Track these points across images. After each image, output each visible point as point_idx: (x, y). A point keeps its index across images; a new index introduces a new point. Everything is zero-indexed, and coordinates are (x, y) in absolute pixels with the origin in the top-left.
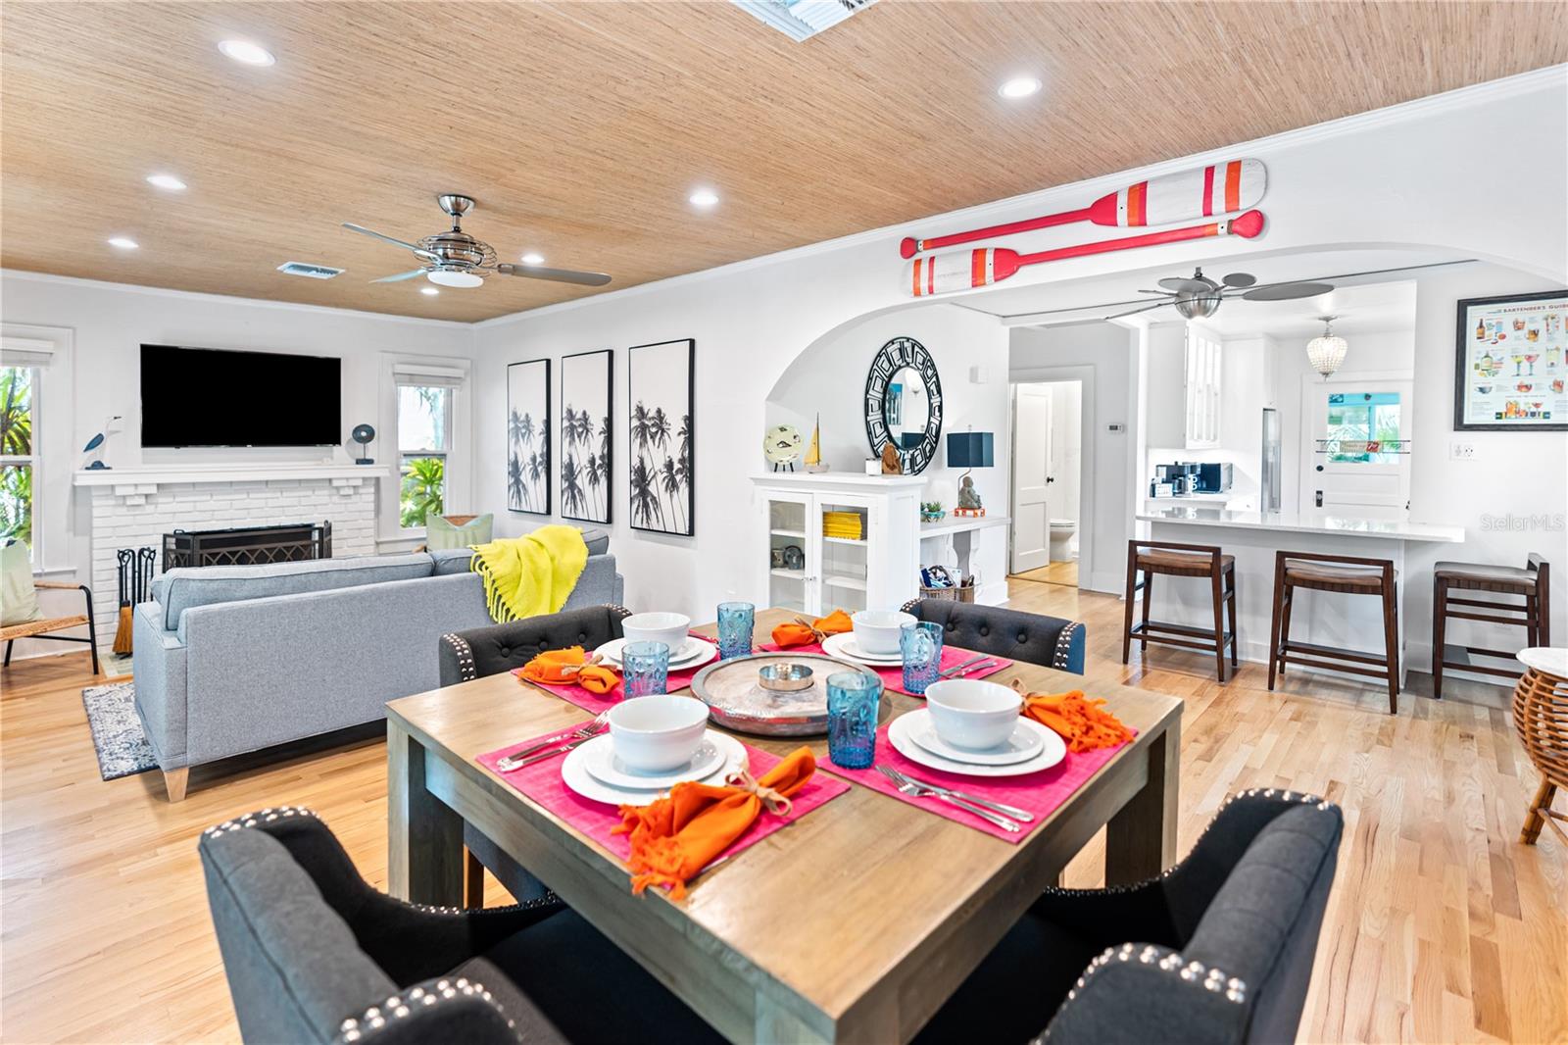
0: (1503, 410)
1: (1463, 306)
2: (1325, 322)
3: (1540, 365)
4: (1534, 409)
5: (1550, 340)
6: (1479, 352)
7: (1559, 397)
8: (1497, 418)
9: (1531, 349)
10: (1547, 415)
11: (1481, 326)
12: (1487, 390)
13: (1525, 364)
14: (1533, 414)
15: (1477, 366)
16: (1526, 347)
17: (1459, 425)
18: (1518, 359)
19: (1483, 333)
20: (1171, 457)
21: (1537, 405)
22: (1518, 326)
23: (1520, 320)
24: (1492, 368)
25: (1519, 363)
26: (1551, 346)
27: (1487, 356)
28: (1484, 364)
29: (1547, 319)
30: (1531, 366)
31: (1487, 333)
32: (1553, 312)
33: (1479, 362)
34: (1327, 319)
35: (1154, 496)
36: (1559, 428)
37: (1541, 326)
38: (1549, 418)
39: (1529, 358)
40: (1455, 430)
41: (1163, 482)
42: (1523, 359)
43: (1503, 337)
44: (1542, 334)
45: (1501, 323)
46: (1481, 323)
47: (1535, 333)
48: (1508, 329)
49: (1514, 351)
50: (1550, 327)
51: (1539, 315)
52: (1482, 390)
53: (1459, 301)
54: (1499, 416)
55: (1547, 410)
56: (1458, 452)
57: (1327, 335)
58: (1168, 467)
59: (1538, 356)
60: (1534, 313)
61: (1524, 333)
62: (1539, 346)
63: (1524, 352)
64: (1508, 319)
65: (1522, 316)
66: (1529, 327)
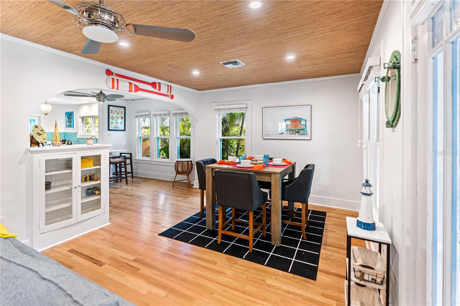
0: (114, 127)
1: (109, 106)
3: (119, 119)
5: (120, 115)
7: (121, 125)
13: (117, 119)
14: (118, 128)
15: (111, 118)
16: (117, 115)
17: (109, 130)
19: (112, 112)
21: (119, 126)
24: (113, 119)
26: (120, 116)
27: (112, 116)
32: (120, 110)
37: (118, 112)
39: (117, 118)
43: (114, 113)
44: (119, 113)
46: (111, 110)
47: (118, 113)
48: (115, 112)
51: (119, 110)
52: (112, 123)
54: (114, 128)
56: (109, 135)
57: (46, 104)
60: (118, 109)
61: (117, 113)
62: (119, 116)
63: (117, 116)
64: (115, 110)
65: (117, 110)
66: (117, 112)
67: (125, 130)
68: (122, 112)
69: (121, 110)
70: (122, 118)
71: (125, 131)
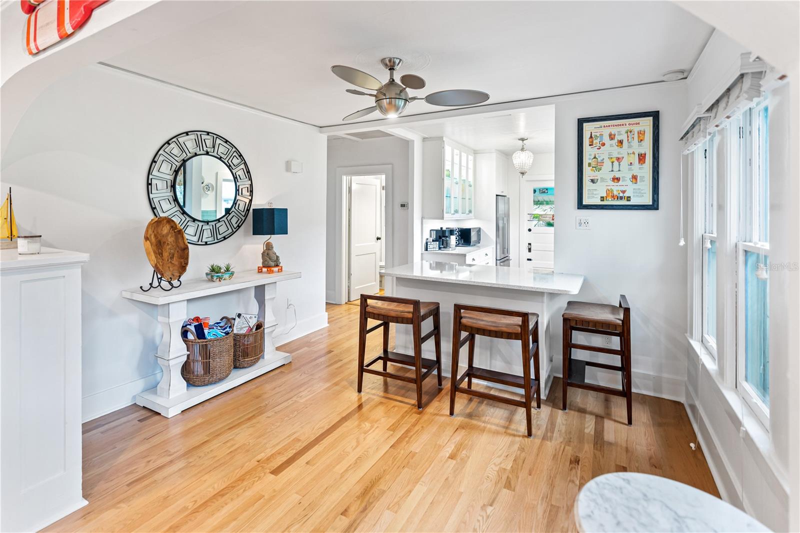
0: (604, 195)
1: (581, 122)
2: (521, 142)
3: (624, 163)
4: (621, 195)
5: (630, 147)
6: (590, 155)
7: (635, 186)
8: (601, 200)
9: (619, 153)
10: (629, 199)
11: (591, 137)
12: (596, 181)
13: (616, 163)
14: (621, 198)
15: (590, 165)
16: (616, 152)
17: (581, 206)
18: (612, 160)
19: (592, 142)
20: (437, 225)
21: (624, 192)
22: (612, 137)
23: (613, 133)
24: (598, 167)
25: (613, 162)
26: (631, 151)
27: (595, 158)
28: (593, 164)
29: (627, 133)
30: (619, 165)
31: (594, 142)
32: (632, 127)
33: (590, 161)
34: (523, 140)
35: (427, 250)
36: (636, 208)
37: (624, 137)
38: (630, 200)
39: (618, 159)
40: (578, 209)
41: (433, 241)
42: (614, 160)
43: (603, 145)
44: (625, 143)
45: (602, 135)
46: (591, 135)
47: (621, 142)
48: (606, 139)
49: (610, 154)
50: (629, 138)
51: (623, 130)
52: (593, 181)
53: (578, 119)
54: (602, 199)
55: (629, 196)
56: (580, 224)
57: (522, 150)
58: (437, 231)
59: (623, 158)
60: (620, 129)
61: (615, 142)
62: (624, 151)
63: (615, 155)
64: (606, 132)
65: (614, 130)
66: (618, 138)
67: (654, 206)
68: (641, 134)
69: (636, 129)
70: (642, 158)
71: (657, 209)
